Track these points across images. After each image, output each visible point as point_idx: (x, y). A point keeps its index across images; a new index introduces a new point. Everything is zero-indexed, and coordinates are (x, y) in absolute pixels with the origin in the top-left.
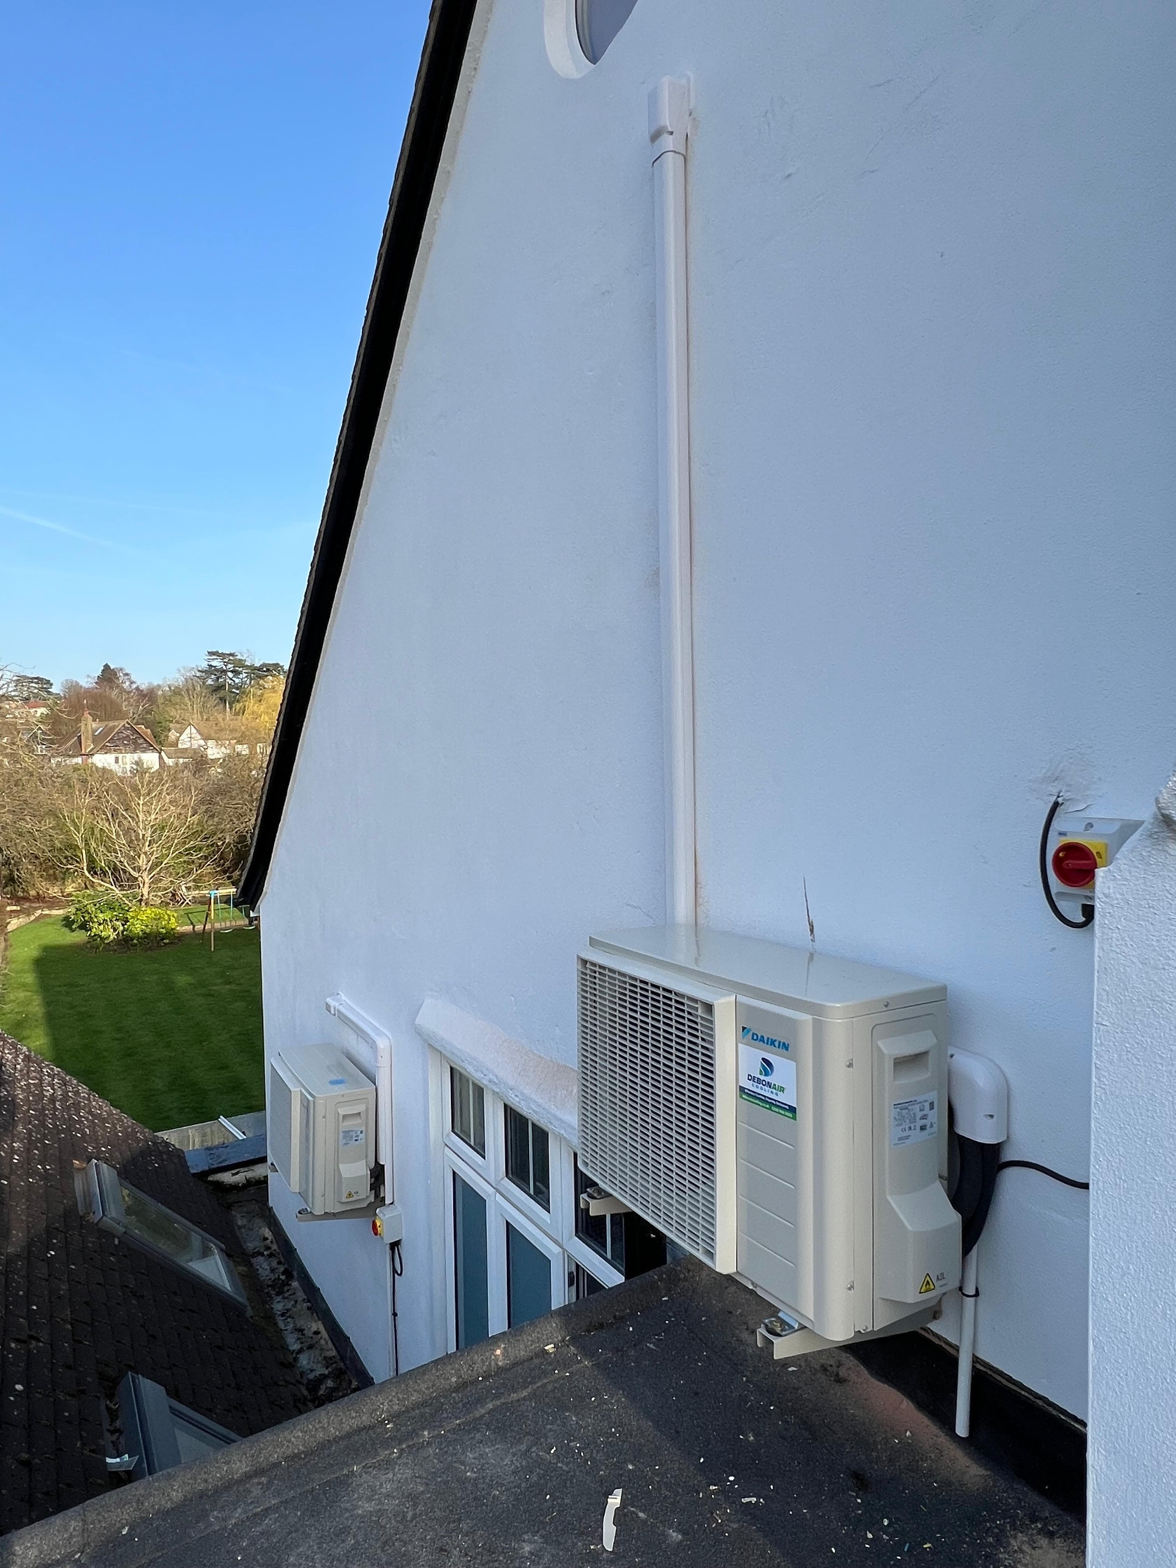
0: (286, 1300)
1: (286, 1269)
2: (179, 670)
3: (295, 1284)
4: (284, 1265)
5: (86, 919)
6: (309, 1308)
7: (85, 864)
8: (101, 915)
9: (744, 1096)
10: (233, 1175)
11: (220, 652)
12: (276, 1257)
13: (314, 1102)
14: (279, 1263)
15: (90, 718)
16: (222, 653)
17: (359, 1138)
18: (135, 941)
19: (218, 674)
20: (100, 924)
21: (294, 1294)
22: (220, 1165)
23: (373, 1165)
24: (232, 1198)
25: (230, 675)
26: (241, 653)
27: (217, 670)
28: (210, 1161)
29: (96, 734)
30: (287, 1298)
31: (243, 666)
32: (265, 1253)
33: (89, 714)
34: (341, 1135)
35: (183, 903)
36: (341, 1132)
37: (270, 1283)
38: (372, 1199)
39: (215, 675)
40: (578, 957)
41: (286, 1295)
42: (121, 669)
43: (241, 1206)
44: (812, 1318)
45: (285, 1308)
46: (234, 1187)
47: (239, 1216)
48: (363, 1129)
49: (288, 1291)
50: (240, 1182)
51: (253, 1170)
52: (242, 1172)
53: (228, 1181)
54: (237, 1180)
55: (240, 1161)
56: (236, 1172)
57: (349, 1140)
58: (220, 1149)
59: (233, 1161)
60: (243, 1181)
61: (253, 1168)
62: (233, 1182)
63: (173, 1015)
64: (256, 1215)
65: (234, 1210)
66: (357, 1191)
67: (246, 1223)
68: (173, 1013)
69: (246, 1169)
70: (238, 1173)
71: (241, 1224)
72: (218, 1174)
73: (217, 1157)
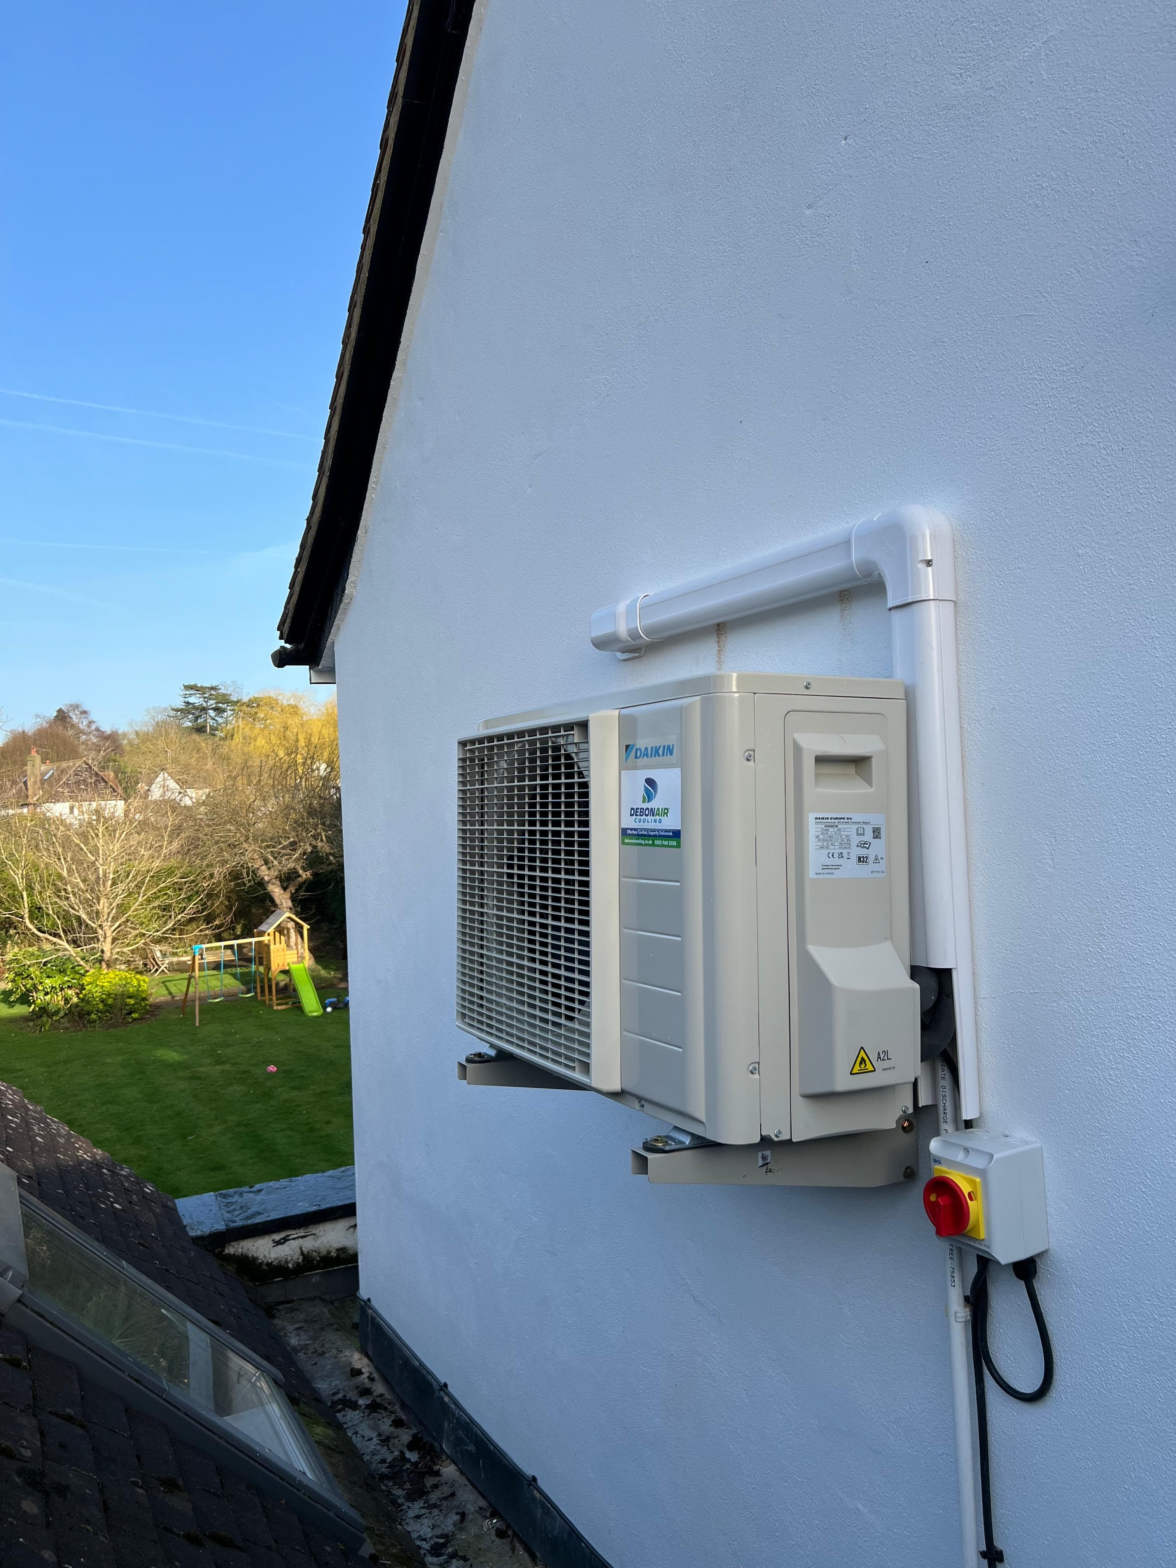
0: (436, 1512)
1: (415, 1436)
2: (148, 711)
3: (449, 1470)
4: (408, 1428)
5: (28, 986)
6: (501, 1534)
7: (27, 910)
8: (47, 981)
10: (278, 1243)
11: (199, 685)
12: (386, 1409)
14: (398, 1423)
15: (38, 758)
16: (202, 687)
17: (871, 854)
18: (93, 1016)
19: (197, 713)
20: (47, 994)
21: (453, 1495)
22: (249, 1222)
24: (274, 1292)
25: (212, 713)
26: (225, 687)
27: (195, 708)
28: (228, 1215)
29: (46, 777)
30: (435, 1506)
31: (228, 702)
32: (361, 1402)
33: (37, 752)
35: (157, 970)
36: (811, 817)
37: (384, 1469)
39: (193, 714)
41: (434, 1497)
42: (77, 706)
43: (293, 1310)
45: (439, 1532)
46: (279, 1270)
47: (291, 1328)
48: (880, 821)
49: (435, 1486)
50: (289, 1258)
51: (315, 1234)
52: (294, 1239)
53: (265, 1256)
54: (283, 1255)
55: (288, 1215)
56: (281, 1239)
57: (841, 855)
58: (245, 1194)
59: (275, 1215)
60: (295, 1258)
61: (315, 1232)
62: (275, 1259)
63: (145, 1103)
64: (332, 1325)
65: (279, 1318)
66: (886, 1053)
67: (307, 1342)
68: (145, 1101)
69: (301, 1233)
70: (285, 1240)
71: (297, 1343)
72: (246, 1241)
73: (241, 1208)
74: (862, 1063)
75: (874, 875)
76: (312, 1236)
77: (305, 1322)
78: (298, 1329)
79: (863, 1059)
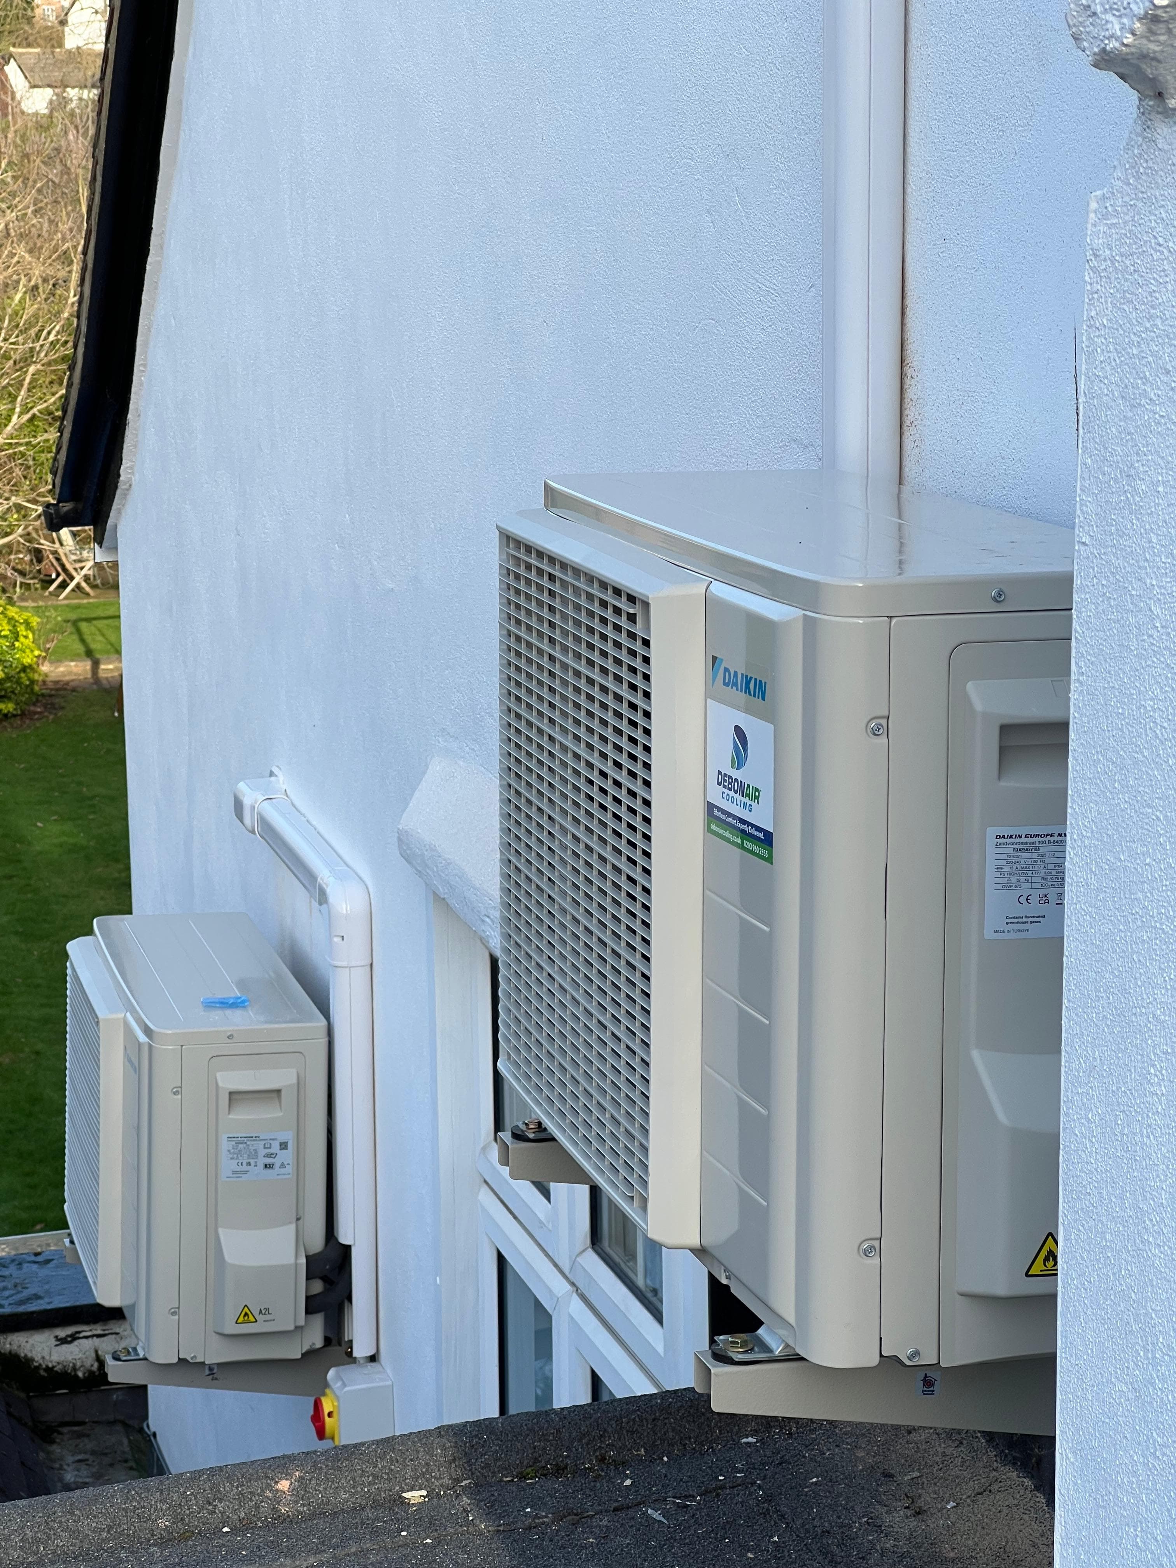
9: (713, 827)
10: (63, 1341)
13: (150, 1046)
17: (277, 1162)
22: (22, 1309)
23: (317, 1242)
24: (55, 1408)
34: (225, 1145)
36: (224, 1138)
38: (315, 1337)
40: (498, 527)
43: (80, 1435)
44: (792, 1320)
46: (61, 1378)
47: (70, 1459)
48: (288, 1136)
50: (79, 1364)
51: (117, 1334)
52: (86, 1337)
53: (43, 1358)
54: (70, 1358)
55: (78, 1303)
56: (68, 1336)
57: (249, 1164)
58: (25, 1265)
59: (59, 1302)
60: (88, 1364)
61: (117, 1331)
62: (59, 1363)
63: (14, 940)
64: (126, 1461)
65: (59, 1444)
66: (267, 1309)
67: (87, 1480)
68: (16, 933)
69: (98, 1329)
70: (73, 1338)
71: (72, 1480)
72: (16, 1334)
73: (15, 1286)
74: (246, 1315)
75: (280, 1177)
76: (114, 1336)
77: (91, 1454)
78: (80, 1461)
79: (246, 1314)
